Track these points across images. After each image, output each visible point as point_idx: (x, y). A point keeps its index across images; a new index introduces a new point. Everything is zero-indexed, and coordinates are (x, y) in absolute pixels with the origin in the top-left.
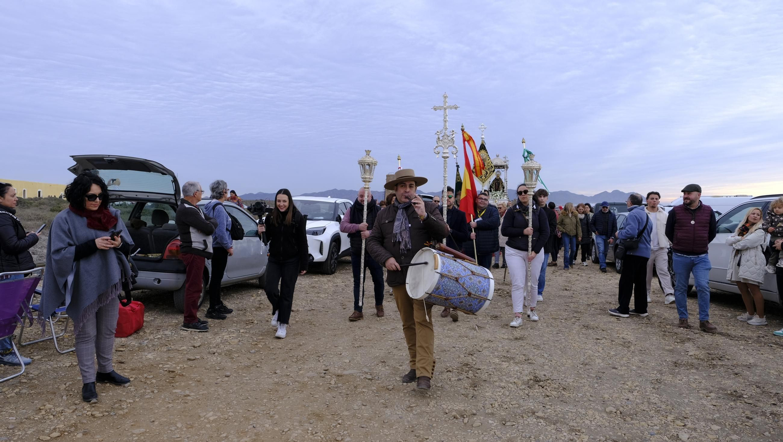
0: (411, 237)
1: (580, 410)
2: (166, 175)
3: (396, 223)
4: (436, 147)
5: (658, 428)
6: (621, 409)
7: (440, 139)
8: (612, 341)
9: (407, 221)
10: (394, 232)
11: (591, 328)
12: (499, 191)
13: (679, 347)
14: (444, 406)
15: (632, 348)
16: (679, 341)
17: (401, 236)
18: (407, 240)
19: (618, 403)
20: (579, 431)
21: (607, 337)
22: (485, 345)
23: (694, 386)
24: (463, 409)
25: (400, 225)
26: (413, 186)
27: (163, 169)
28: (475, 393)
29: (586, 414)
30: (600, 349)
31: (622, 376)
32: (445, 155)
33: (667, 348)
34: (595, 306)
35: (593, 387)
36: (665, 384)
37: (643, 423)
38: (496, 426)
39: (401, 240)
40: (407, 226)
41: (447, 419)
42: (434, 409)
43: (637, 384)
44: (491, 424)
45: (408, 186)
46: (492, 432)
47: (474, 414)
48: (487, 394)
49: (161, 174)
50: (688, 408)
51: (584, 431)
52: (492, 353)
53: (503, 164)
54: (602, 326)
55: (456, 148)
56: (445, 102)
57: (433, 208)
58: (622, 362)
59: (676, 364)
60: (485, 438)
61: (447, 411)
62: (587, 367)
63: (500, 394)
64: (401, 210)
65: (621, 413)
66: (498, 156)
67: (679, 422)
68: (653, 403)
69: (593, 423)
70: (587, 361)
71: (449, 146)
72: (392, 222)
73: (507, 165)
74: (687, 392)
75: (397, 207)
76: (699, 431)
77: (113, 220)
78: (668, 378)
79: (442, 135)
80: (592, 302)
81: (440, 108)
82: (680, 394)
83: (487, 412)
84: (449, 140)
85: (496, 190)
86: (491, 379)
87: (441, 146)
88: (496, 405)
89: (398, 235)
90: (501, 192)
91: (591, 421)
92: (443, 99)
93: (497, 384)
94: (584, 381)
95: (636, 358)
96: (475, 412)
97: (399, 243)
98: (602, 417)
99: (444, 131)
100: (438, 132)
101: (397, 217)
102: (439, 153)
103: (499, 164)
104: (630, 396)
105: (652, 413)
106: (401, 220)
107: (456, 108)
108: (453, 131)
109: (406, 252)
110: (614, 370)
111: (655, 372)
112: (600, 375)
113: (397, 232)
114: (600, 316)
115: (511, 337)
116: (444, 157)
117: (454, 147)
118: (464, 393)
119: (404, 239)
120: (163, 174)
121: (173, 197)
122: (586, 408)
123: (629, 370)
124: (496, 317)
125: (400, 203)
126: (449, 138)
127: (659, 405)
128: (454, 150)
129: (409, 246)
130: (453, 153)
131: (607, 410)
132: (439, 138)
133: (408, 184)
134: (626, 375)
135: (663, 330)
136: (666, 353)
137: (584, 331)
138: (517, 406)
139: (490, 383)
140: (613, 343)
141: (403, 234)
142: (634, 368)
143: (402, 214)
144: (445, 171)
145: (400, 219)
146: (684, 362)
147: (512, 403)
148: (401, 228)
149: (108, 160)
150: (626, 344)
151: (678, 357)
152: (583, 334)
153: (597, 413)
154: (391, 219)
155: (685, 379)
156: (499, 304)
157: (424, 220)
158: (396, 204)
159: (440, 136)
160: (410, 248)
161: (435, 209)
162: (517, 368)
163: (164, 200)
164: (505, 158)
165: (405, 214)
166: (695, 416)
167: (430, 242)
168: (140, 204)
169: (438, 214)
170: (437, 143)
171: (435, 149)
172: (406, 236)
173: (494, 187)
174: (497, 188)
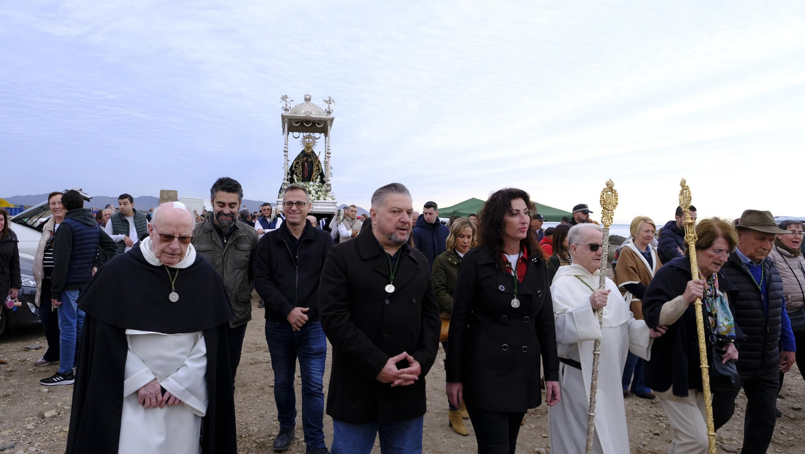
12: (313, 180)
85: (305, 179)
173: (299, 171)
174: (306, 175)
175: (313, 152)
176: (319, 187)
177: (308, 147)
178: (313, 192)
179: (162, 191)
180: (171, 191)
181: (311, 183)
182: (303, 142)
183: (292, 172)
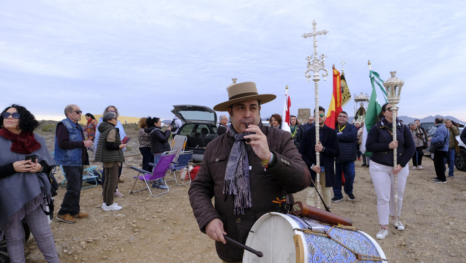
0: (252, 187)
1: (403, 213)
2: (211, 112)
3: (230, 164)
4: (307, 71)
5: (440, 220)
6: (423, 214)
7: (311, 64)
8: (423, 189)
9: (246, 162)
10: (226, 178)
11: (412, 184)
12: (363, 115)
13: (459, 193)
14: (341, 209)
15: (434, 192)
16: (460, 190)
17: (236, 185)
18: (245, 192)
19: (422, 211)
20: (402, 220)
21: (421, 188)
22: (358, 189)
23: (462, 207)
24: (349, 210)
25: (235, 167)
26: (255, 106)
27: (211, 110)
28: (354, 205)
29: (405, 215)
30: (416, 192)
31: (426, 203)
32: (316, 78)
33: (453, 193)
34: (417, 175)
35: (411, 206)
36: (447, 206)
37: (433, 219)
38: (365, 216)
39: (235, 193)
40: (245, 169)
41: (343, 213)
42: (337, 210)
43: (433, 205)
44: (362, 216)
45: (248, 109)
46: (363, 218)
47: (354, 212)
48: (360, 206)
49: (209, 112)
50: (456, 215)
51: (404, 219)
52: (361, 192)
53: (365, 98)
54: (419, 183)
55: (326, 71)
56: (314, 29)
57: (286, 139)
58: (427, 198)
59: (455, 199)
60: (360, 220)
61: (342, 211)
62: (409, 198)
63: (366, 206)
64: (239, 143)
65: (423, 215)
66: (362, 93)
67: (450, 219)
68: (439, 212)
69: (409, 217)
70: (409, 196)
71: (320, 69)
72: (225, 161)
73: (367, 99)
74: (458, 209)
75: (233, 138)
76: (459, 222)
77: (36, 145)
78: (450, 204)
79: (313, 59)
80: (415, 173)
81: (310, 35)
82: (454, 210)
83: (360, 212)
84: (319, 64)
85: (360, 115)
86: (362, 201)
87: (311, 70)
88: (364, 209)
89: (232, 185)
90: (364, 116)
91: (408, 217)
92: (312, 26)
93: (365, 203)
94: (406, 203)
95: (435, 196)
96: (355, 211)
97: (233, 196)
98: (414, 216)
99: (314, 56)
100: (308, 57)
101: (231, 154)
102: (310, 77)
103: (362, 98)
104: (429, 209)
105: (438, 215)
106: (238, 160)
107: (325, 33)
108: (323, 55)
109: (243, 213)
110: (422, 200)
111: (443, 202)
112: (415, 201)
113: (230, 178)
114: (418, 179)
115: (371, 186)
116: (314, 80)
117: (325, 70)
118: (349, 205)
119: (240, 191)
120: (210, 112)
121: (214, 122)
122: (406, 212)
123: (430, 201)
124: (363, 178)
125: (237, 133)
126: (320, 62)
127: (442, 213)
128: (325, 73)
129: (249, 204)
130: (323, 76)
131: (416, 213)
132: (309, 63)
133: (248, 105)
134: (428, 202)
135: (452, 186)
136: (451, 195)
137: (409, 185)
138: (374, 210)
139: (361, 202)
140: (424, 190)
141: (238, 184)
142: (433, 200)
143: (240, 149)
144: (316, 93)
145: (236, 158)
146: (460, 199)
147: (372, 209)
148: (236, 172)
149: (188, 107)
150: (431, 191)
151: (457, 197)
152: (408, 186)
153: (411, 214)
154: (222, 157)
155: (458, 205)
156: (365, 173)
157: (269, 166)
158: (232, 134)
159: (311, 61)
160: (251, 206)
161: (289, 140)
162: (374, 198)
163: (209, 124)
164: (366, 94)
165: (244, 150)
166: (459, 218)
167: (281, 198)
168: (197, 125)
169: (292, 149)
170: (308, 68)
171: (306, 73)
172: (243, 186)
173: (359, 113)
174: (361, 113)
175: (363, 107)
176: (364, 117)
177: (362, 106)
178: (362, 118)
179: (299, 110)
180: (306, 109)
181: (362, 116)
182: (360, 105)
183: (357, 113)
